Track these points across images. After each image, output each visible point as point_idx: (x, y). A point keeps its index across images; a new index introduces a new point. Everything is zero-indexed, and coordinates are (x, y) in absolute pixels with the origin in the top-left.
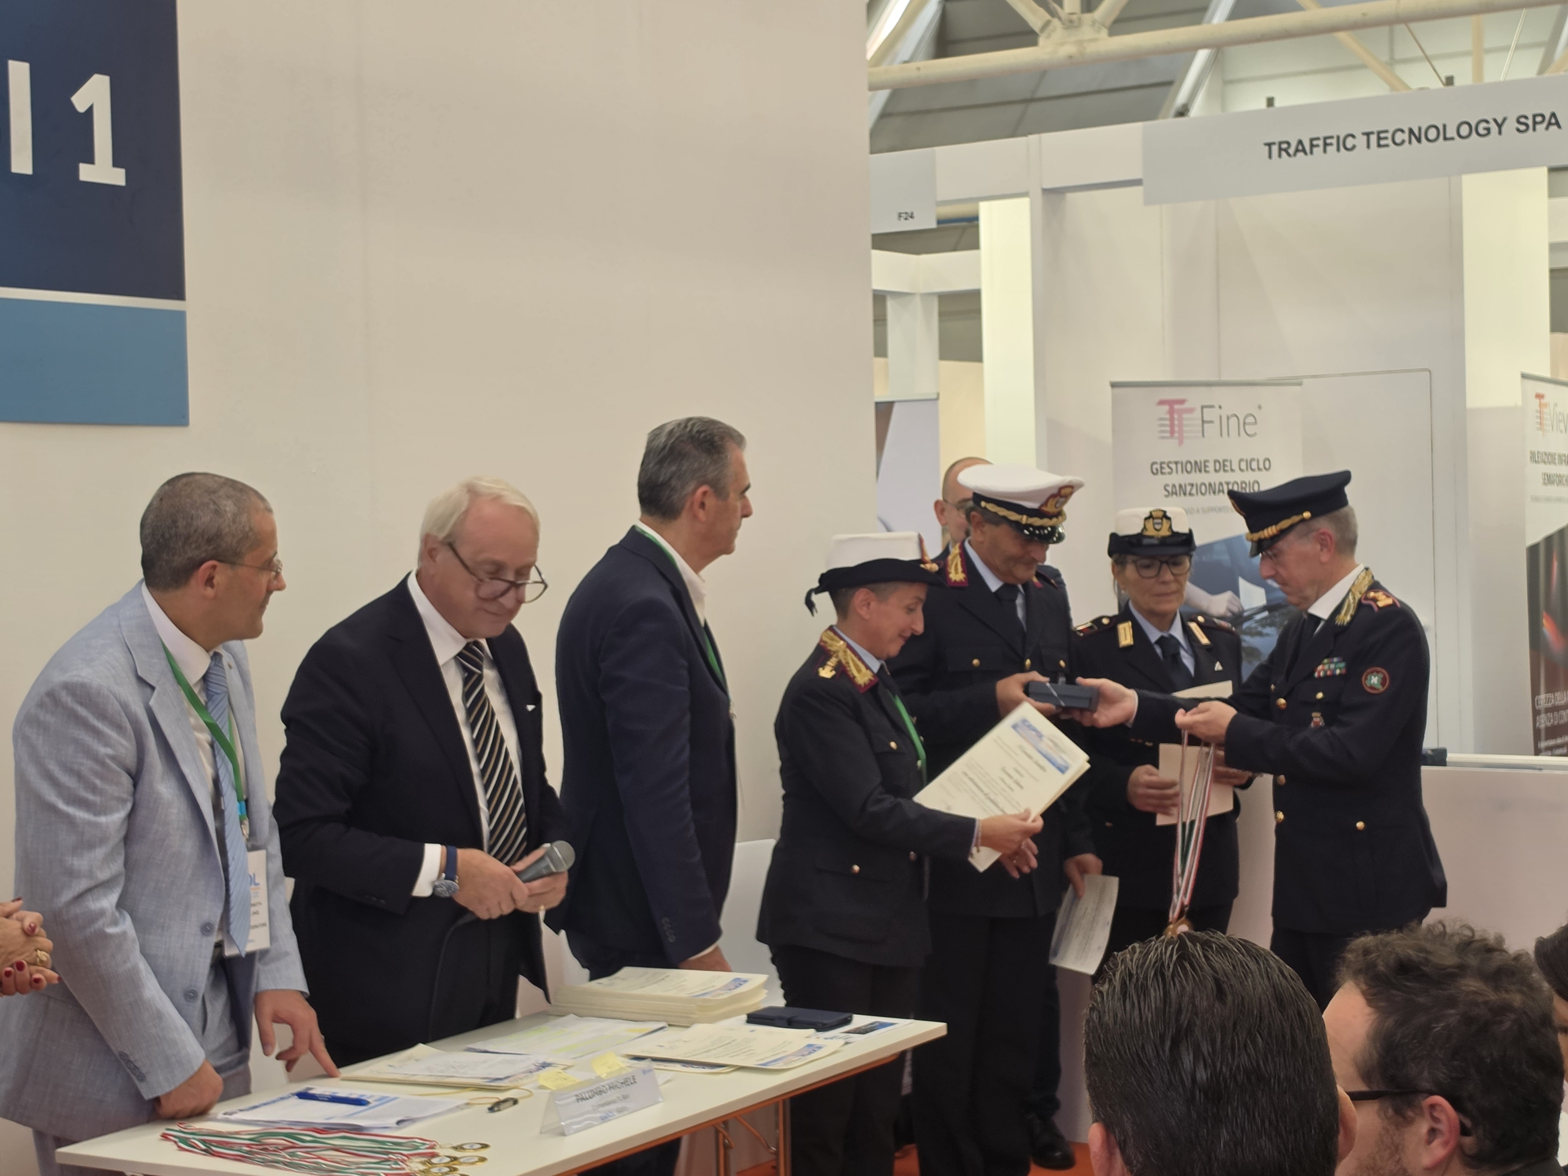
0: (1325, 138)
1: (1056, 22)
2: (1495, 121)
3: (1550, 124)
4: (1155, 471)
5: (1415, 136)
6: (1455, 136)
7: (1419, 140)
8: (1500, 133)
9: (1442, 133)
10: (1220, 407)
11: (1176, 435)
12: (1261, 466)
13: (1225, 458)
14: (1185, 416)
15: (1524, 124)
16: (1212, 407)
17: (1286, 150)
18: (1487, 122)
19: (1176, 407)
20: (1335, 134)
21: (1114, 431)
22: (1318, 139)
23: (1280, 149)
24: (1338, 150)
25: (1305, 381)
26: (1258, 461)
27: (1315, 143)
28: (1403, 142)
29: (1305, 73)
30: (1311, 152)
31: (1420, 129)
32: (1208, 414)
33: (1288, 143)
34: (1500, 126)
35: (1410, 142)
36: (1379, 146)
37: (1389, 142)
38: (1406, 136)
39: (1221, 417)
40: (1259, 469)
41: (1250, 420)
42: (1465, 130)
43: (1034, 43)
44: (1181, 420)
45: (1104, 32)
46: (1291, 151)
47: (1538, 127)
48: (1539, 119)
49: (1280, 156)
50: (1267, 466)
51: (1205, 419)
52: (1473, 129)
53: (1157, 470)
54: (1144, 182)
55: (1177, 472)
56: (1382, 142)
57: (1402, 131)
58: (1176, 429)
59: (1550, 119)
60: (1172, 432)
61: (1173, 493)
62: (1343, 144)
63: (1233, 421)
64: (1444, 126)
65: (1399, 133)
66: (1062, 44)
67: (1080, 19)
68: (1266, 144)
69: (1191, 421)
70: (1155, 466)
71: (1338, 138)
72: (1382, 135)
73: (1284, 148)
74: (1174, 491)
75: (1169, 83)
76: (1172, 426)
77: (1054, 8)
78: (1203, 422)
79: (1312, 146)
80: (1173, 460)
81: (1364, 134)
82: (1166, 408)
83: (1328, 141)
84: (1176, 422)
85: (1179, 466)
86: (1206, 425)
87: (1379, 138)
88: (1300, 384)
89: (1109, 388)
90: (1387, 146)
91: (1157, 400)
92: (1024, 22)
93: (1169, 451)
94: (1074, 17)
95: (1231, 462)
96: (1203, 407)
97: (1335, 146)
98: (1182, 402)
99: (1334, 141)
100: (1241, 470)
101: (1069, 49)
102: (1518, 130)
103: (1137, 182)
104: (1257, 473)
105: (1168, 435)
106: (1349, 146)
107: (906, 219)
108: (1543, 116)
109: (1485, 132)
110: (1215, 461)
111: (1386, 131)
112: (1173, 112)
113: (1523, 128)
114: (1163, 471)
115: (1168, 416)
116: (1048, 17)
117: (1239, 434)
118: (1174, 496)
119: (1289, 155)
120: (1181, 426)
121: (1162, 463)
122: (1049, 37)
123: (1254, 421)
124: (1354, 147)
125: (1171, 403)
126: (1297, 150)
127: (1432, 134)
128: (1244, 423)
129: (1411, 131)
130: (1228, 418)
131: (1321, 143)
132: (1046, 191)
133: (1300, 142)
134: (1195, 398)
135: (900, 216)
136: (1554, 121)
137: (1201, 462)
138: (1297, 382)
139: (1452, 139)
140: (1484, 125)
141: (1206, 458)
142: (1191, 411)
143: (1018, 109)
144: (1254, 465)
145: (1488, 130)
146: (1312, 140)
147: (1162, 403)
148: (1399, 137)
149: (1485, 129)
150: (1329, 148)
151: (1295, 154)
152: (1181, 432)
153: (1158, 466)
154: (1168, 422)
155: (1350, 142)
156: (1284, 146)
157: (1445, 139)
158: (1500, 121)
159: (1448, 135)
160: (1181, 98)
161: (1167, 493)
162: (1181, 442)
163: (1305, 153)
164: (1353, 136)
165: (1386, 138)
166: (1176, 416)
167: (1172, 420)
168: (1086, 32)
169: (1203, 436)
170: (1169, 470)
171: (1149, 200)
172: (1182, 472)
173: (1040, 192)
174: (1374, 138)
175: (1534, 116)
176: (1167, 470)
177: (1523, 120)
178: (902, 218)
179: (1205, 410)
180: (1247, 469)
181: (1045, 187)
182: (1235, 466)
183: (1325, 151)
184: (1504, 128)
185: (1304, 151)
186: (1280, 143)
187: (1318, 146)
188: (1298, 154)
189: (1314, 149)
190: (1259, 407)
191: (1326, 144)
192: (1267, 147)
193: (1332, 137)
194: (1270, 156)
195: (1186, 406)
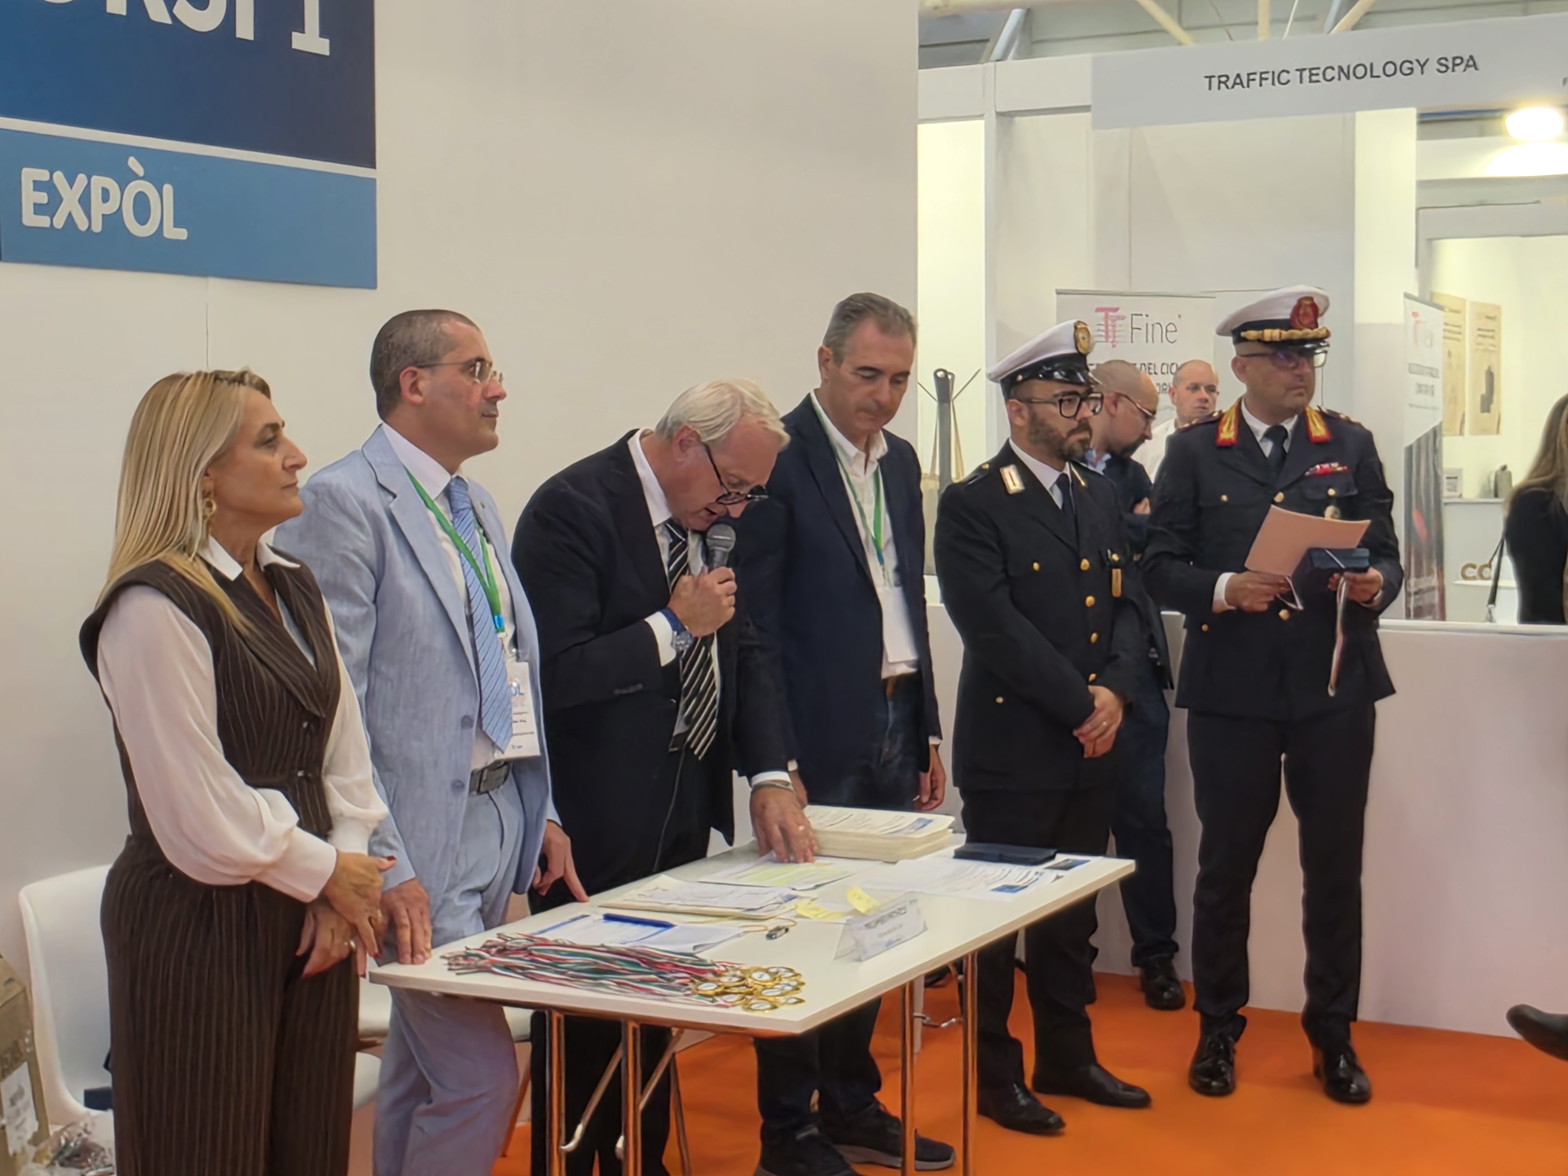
0: (1261, 73)
2: (1418, 61)
3: (1468, 66)
5: (1345, 73)
6: (1381, 73)
7: (1348, 77)
8: (1422, 73)
9: (1369, 71)
10: (1147, 316)
11: (1111, 340)
13: (1151, 362)
14: (1119, 322)
15: (1446, 65)
16: (1141, 315)
17: (1225, 83)
18: (1411, 62)
19: (1111, 314)
20: (1271, 70)
22: (1255, 74)
23: (1220, 82)
24: (1273, 84)
25: (1218, 294)
27: (1252, 77)
28: (1333, 78)
30: (1248, 86)
31: (1349, 67)
32: (1137, 322)
33: (1227, 77)
34: (1422, 66)
35: (1339, 79)
36: (1311, 81)
37: (1320, 78)
38: (1335, 73)
39: (1147, 325)
41: (1171, 328)
42: (1390, 69)
44: (1114, 325)
46: (1230, 84)
47: (1456, 68)
48: (1458, 61)
49: (1219, 88)
51: (1133, 326)
52: (1398, 68)
54: (1093, 108)
56: (1314, 78)
57: (1333, 68)
58: (1110, 333)
59: (1468, 61)
60: (1107, 337)
62: (1277, 78)
63: (1157, 328)
64: (1372, 65)
65: (1329, 71)
68: (1206, 77)
69: (1123, 327)
71: (1273, 73)
72: (1314, 72)
73: (1223, 80)
76: (1107, 331)
78: (1132, 328)
79: (1249, 80)
81: (1297, 70)
82: (1103, 314)
83: (1264, 76)
84: (1110, 328)
86: (1135, 331)
87: (1311, 75)
88: (1214, 297)
89: (1055, 294)
90: (1318, 81)
91: (1095, 309)
95: (1155, 366)
96: (1132, 315)
97: (1270, 81)
98: (1116, 310)
99: (1270, 76)
100: (1163, 373)
102: (1439, 70)
103: (1086, 108)
105: (1103, 339)
106: (1283, 81)
108: (1462, 59)
109: (1409, 71)
110: (1141, 365)
111: (1319, 68)
113: (1444, 69)
115: (1103, 323)
117: (1162, 341)
119: (1227, 87)
120: (1114, 331)
123: (1174, 330)
124: (1288, 81)
125: (1106, 310)
126: (1235, 84)
127: (1360, 71)
128: (1167, 331)
129: (1341, 69)
130: (1153, 325)
131: (1257, 77)
132: (1000, 114)
133: (1238, 76)
134: (1126, 306)
136: (1472, 63)
138: (1209, 295)
139: (1378, 77)
140: (1407, 65)
142: (1123, 318)
145: (1412, 69)
146: (1249, 74)
147: (1099, 310)
148: (1330, 74)
149: (1409, 68)
150: (1264, 82)
151: (1233, 87)
152: (1114, 336)
154: (1103, 328)
155: (1284, 77)
156: (1223, 79)
157: (1372, 76)
158: (1422, 63)
159: (1375, 74)
162: (1114, 346)
163: (1243, 87)
164: (1288, 72)
165: (1317, 74)
166: (1110, 322)
167: (1107, 326)
169: (1132, 340)
173: (994, 114)
174: (1306, 74)
175: (1454, 58)
177: (1443, 61)
179: (1134, 318)
181: (998, 110)
182: (1158, 371)
183: (1261, 85)
184: (1425, 68)
185: (1241, 83)
186: (1220, 77)
187: (1254, 80)
188: (1236, 86)
189: (1251, 83)
190: (1180, 316)
191: (1261, 79)
192: (1207, 80)
193: (1267, 72)
194: (1210, 88)
195: (1119, 313)
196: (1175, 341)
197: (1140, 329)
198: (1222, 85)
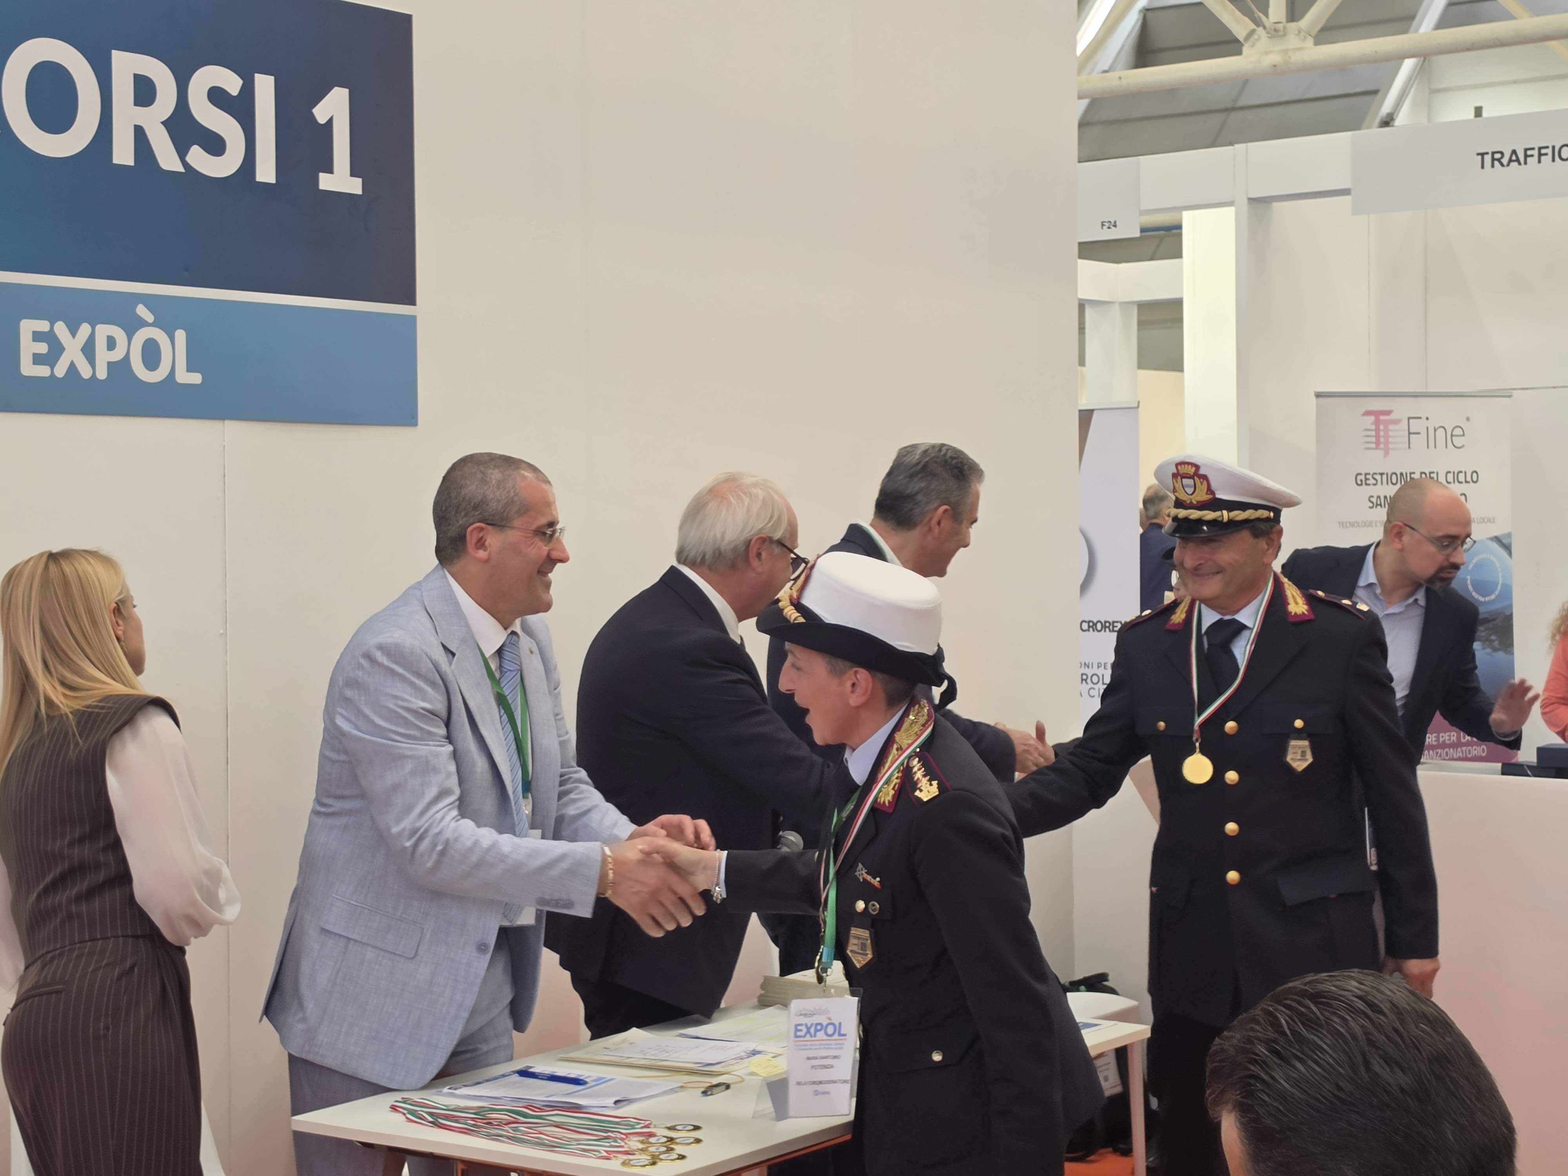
0: (1540, 149)
1: (1260, 30)
4: (1359, 482)
10: (1427, 419)
11: (1382, 446)
12: (1469, 479)
13: (1432, 470)
14: (1391, 427)
16: (1420, 418)
17: (1499, 160)
19: (1382, 418)
20: (1550, 144)
21: (1317, 441)
22: (1533, 149)
23: (1493, 159)
24: (1553, 160)
25: (1515, 393)
26: (1465, 473)
27: (1529, 153)
29: (1515, 82)
30: (1526, 163)
32: (1415, 426)
33: (1502, 153)
39: (1427, 429)
40: (1466, 482)
41: (1458, 431)
43: (1239, 53)
44: (1386, 430)
45: (1310, 42)
46: (1505, 161)
49: (1493, 166)
50: (1475, 479)
51: (1411, 431)
53: (1361, 481)
54: (1352, 191)
55: (1382, 484)
58: (1382, 440)
60: (1378, 443)
61: (1377, 505)
62: (1558, 154)
63: (1441, 433)
66: (1267, 53)
67: (1285, 28)
68: (1478, 154)
69: (1398, 432)
70: (1359, 477)
71: (1554, 147)
73: (1497, 158)
74: (1379, 503)
75: (1375, 92)
76: (1377, 437)
77: (1260, 18)
78: (1410, 433)
79: (1526, 156)
80: (1378, 472)
82: (1372, 418)
83: (1543, 151)
84: (1382, 433)
85: (1384, 477)
86: (1411, 436)
88: (1510, 396)
89: (1314, 398)
91: (1363, 411)
92: (1229, 32)
93: (1375, 462)
94: (1280, 26)
95: (1437, 473)
96: (1409, 418)
97: (1550, 157)
98: (1388, 413)
99: (1549, 151)
101: (1274, 58)
103: (1346, 192)
104: (1464, 484)
105: (1374, 446)
106: (1564, 156)
107: (1109, 228)
110: (1421, 473)
112: (1377, 121)
114: (1368, 482)
115: (1373, 427)
116: (1253, 26)
117: (1446, 446)
118: (1379, 507)
119: (1502, 165)
120: (1387, 436)
121: (1366, 474)
122: (1252, 46)
123: (1462, 434)
125: (1377, 414)
126: (1510, 161)
128: (1452, 436)
130: (1435, 430)
131: (1535, 153)
132: (1251, 200)
133: (1514, 152)
134: (1402, 409)
135: (1103, 225)
137: (1406, 474)
138: (1506, 394)
141: (1412, 471)
142: (1397, 422)
143: (1220, 117)
144: (1461, 477)
146: (1526, 150)
147: (1367, 413)
150: (1543, 158)
151: (1508, 165)
152: (1387, 443)
153: (1363, 477)
154: (1373, 433)
155: (1565, 152)
156: (1497, 156)
160: (1386, 108)
161: (1371, 505)
162: (1386, 454)
163: (1520, 164)
166: (1382, 427)
167: (1377, 430)
168: (1292, 41)
169: (1409, 447)
170: (1374, 482)
171: (1357, 210)
172: (1387, 484)
173: (1245, 201)
176: (1372, 481)
178: (1104, 227)
179: (1411, 421)
180: (1454, 482)
181: (1250, 196)
182: (1442, 479)
183: (1539, 161)
185: (1518, 160)
186: (1493, 153)
187: (1532, 156)
188: (1512, 164)
189: (1529, 159)
190: (1468, 419)
191: (1540, 155)
192: (1480, 157)
193: (1547, 147)
194: (1483, 167)
195: (1392, 417)
196: (1463, 446)
197: (1419, 433)
198: (1496, 163)
